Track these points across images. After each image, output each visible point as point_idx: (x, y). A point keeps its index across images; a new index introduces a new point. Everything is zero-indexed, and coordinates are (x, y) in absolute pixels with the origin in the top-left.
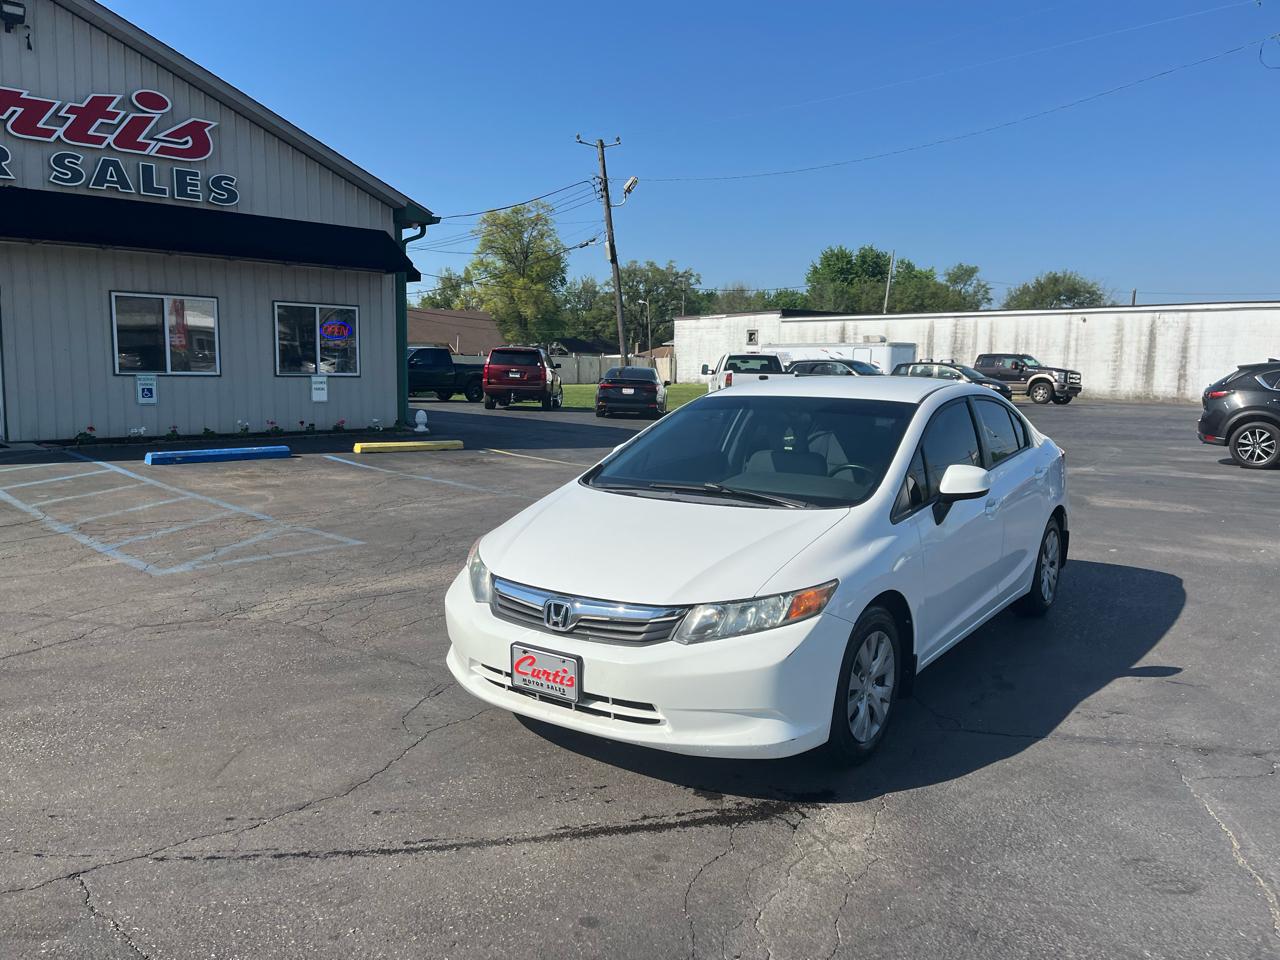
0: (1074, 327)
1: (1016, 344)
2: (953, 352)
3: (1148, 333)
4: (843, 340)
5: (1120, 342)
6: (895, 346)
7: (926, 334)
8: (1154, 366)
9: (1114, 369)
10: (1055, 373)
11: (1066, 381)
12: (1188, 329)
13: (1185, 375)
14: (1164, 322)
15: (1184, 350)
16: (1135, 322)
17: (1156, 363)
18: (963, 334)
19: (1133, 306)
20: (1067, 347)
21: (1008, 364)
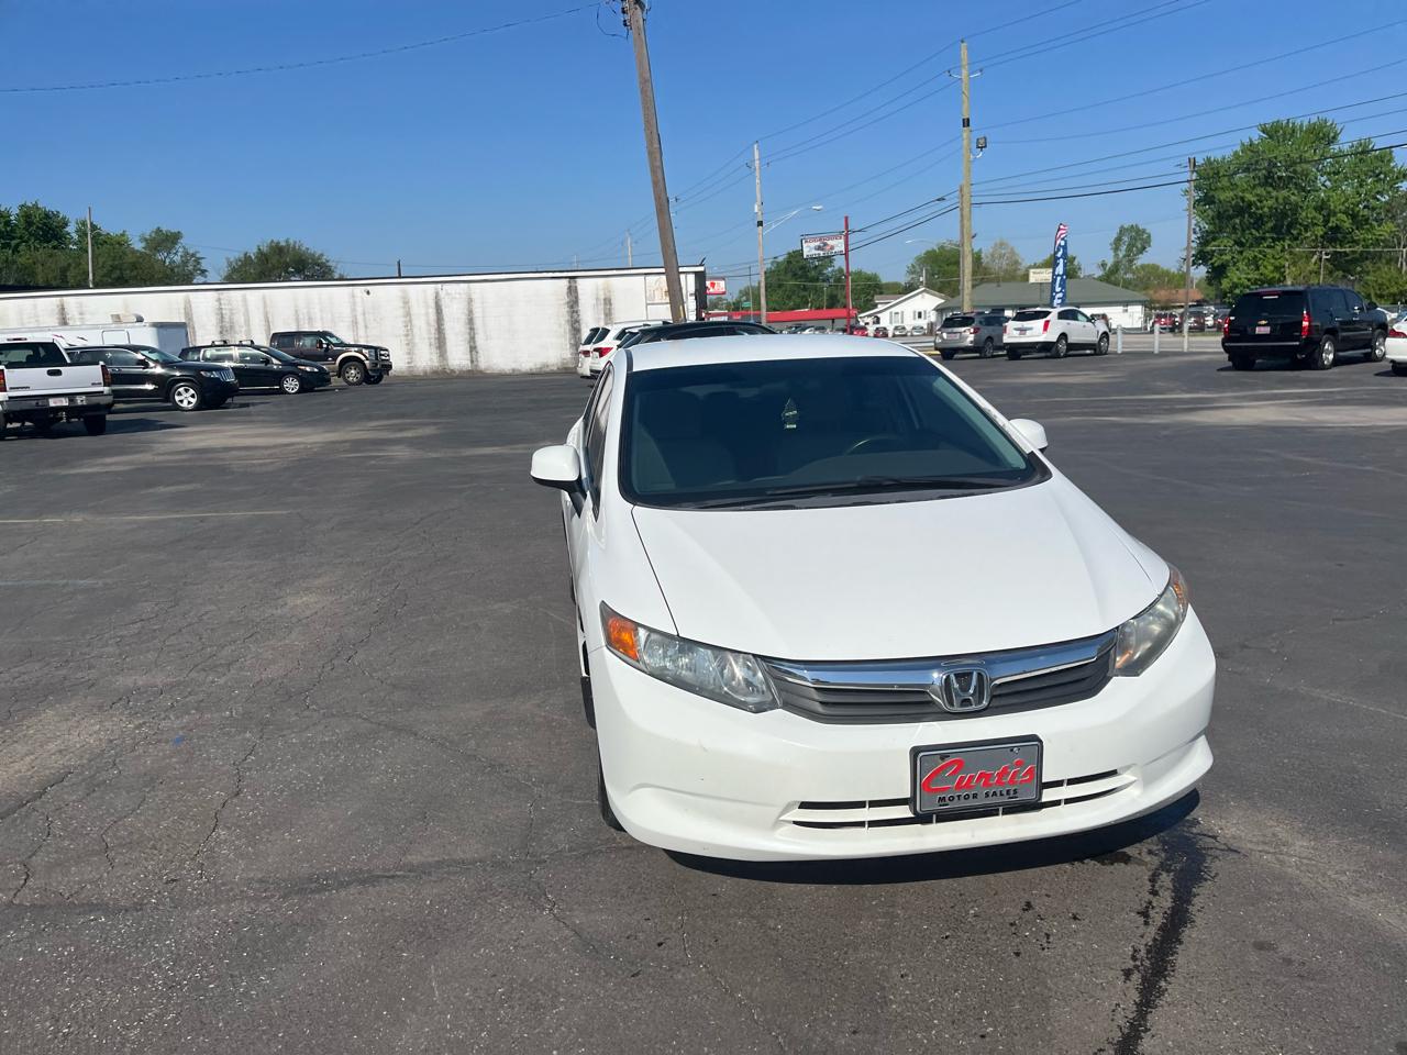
0: (358, 300)
1: (297, 320)
2: (221, 333)
3: (433, 305)
4: (64, 322)
5: (408, 314)
6: (159, 326)
7: (183, 311)
8: (445, 338)
9: (408, 344)
10: (364, 351)
11: (377, 359)
12: (470, 301)
13: (475, 347)
14: (448, 294)
15: (471, 321)
16: (421, 294)
17: (447, 336)
18: (231, 310)
19: (400, 277)
20: (355, 323)
21: (308, 342)
